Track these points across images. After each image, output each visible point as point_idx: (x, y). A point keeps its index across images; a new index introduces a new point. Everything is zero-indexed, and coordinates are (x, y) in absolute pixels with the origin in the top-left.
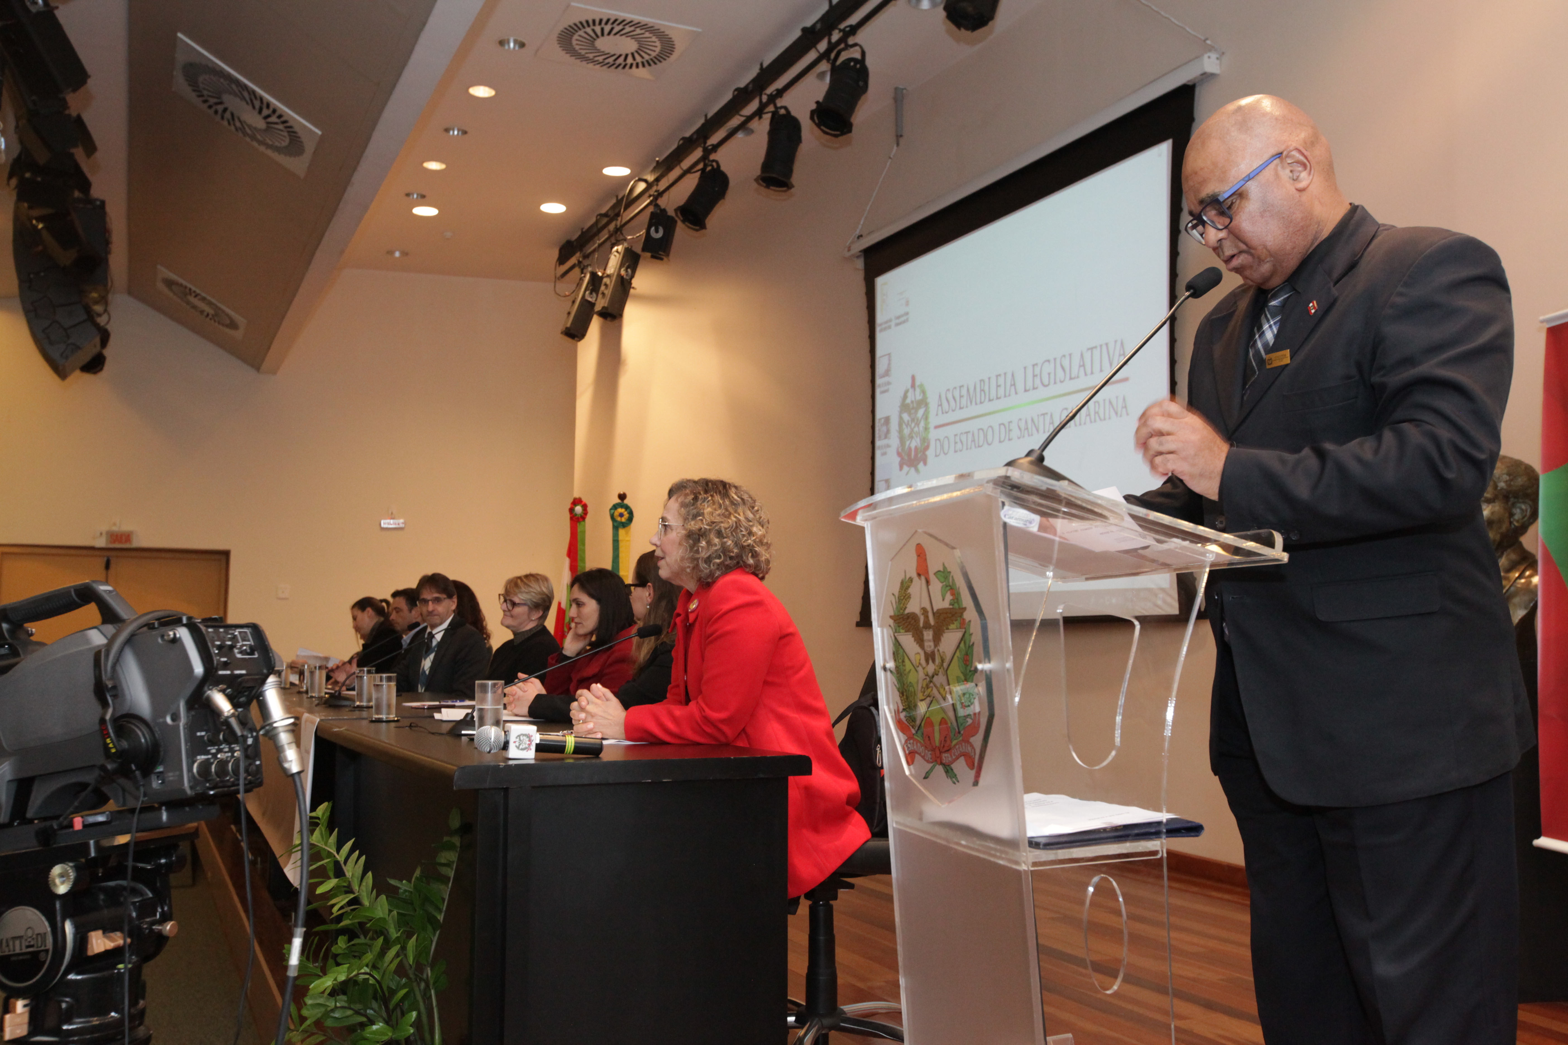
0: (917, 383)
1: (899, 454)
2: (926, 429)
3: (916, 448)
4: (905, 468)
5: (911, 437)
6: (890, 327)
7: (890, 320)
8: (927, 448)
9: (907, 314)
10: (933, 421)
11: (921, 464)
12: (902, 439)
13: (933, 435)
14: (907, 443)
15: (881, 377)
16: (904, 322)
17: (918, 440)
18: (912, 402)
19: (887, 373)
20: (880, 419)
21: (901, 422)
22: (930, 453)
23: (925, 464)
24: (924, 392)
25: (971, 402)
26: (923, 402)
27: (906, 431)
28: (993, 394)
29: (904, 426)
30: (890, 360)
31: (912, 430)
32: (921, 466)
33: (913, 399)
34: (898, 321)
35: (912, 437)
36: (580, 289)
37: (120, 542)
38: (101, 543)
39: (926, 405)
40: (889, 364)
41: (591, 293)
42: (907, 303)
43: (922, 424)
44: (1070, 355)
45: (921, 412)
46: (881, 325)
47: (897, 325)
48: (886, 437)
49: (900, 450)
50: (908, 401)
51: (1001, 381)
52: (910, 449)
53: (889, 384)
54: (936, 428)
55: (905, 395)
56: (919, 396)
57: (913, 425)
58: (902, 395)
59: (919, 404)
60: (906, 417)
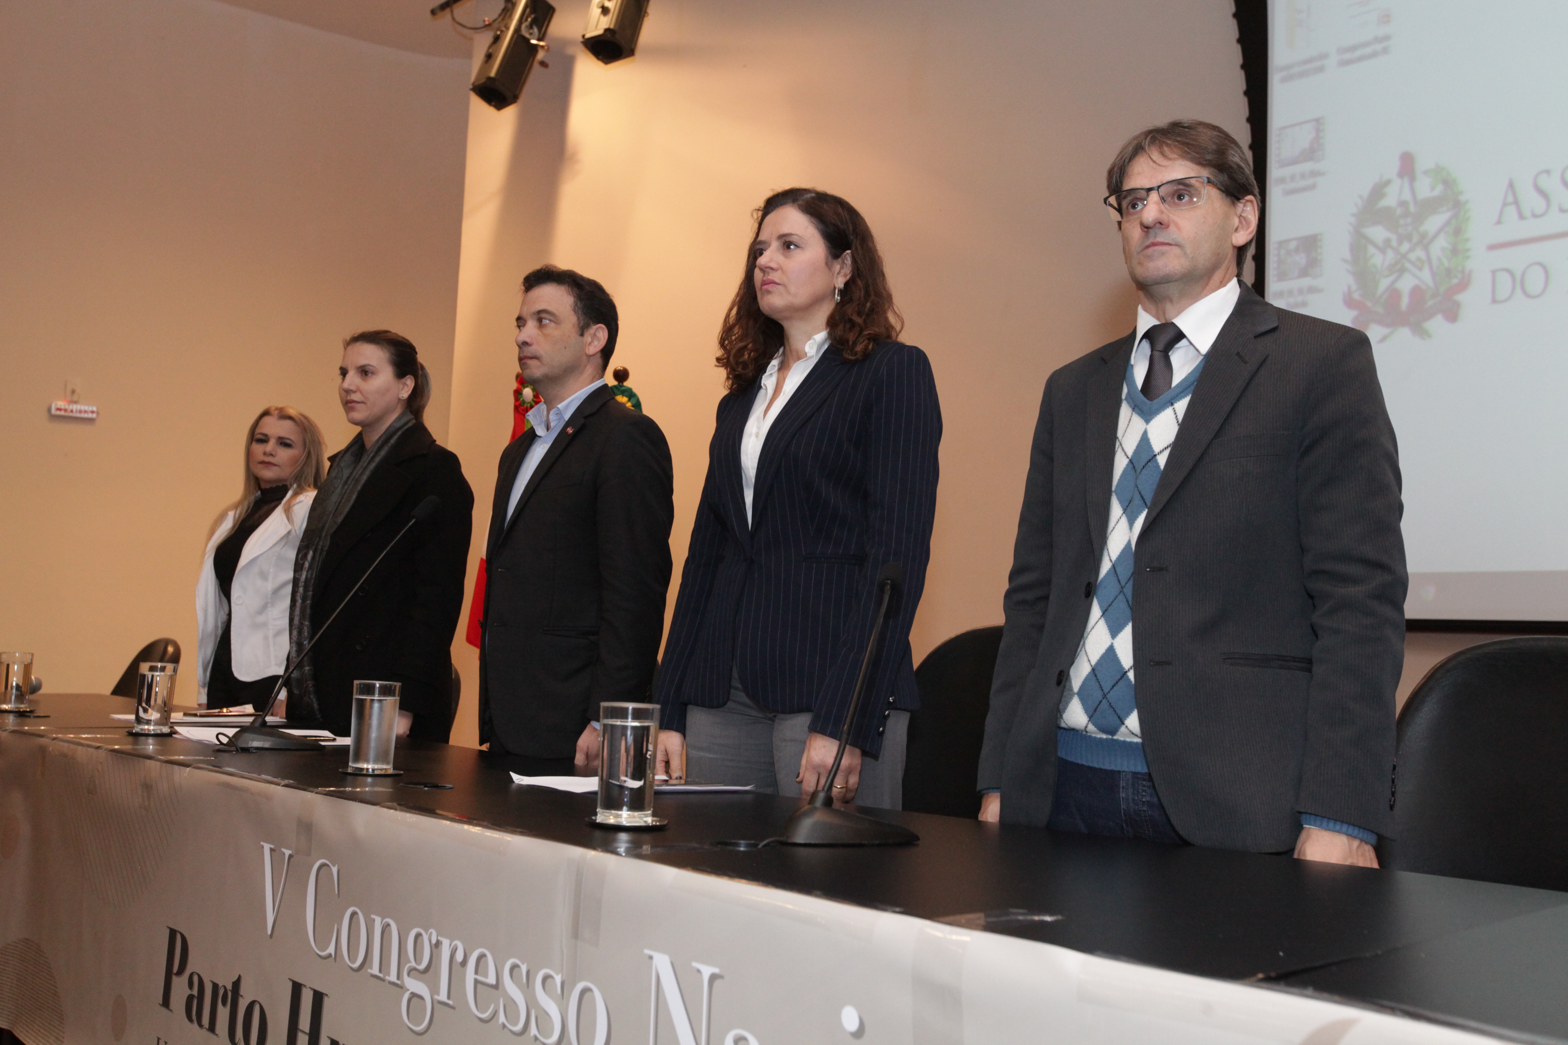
0: (1423, 163)
1: (1349, 303)
2: (1457, 252)
3: (1416, 291)
4: (1377, 329)
5: (1398, 269)
6: (1321, 69)
7: (1323, 56)
8: (1459, 288)
9: (1387, 38)
10: (1483, 234)
11: (1439, 319)
12: (1363, 275)
13: (1480, 263)
14: (1384, 284)
15: (1284, 164)
16: (1374, 55)
17: (1426, 275)
18: (1403, 204)
19: (1312, 152)
20: (1281, 244)
21: (1360, 243)
22: (1472, 297)
23: (1452, 318)
24: (1448, 183)
26: (1449, 201)
27: (1378, 260)
29: (1371, 250)
30: (1318, 131)
31: (1404, 256)
32: (1437, 324)
33: (1407, 196)
34: (1348, 56)
35: (1402, 271)
36: (511, 17)
39: (1458, 206)
41: (531, 27)
42: (1386, 18)
43: (1442, 243)
45: (1433, 223)
46: (1287, 67)
47: (1344, 63)
48: (1304, 273)
49: (1356, 296)
50: (1390, 200)
52: (1394, 294)
53: (1314, 174)
54: (1492, 247)
55: (1378, 191)
56: (1425, 188)
57: (1405, 247)
58: (1365, 193)
59: (1429, 207)
60: (1378, 233)
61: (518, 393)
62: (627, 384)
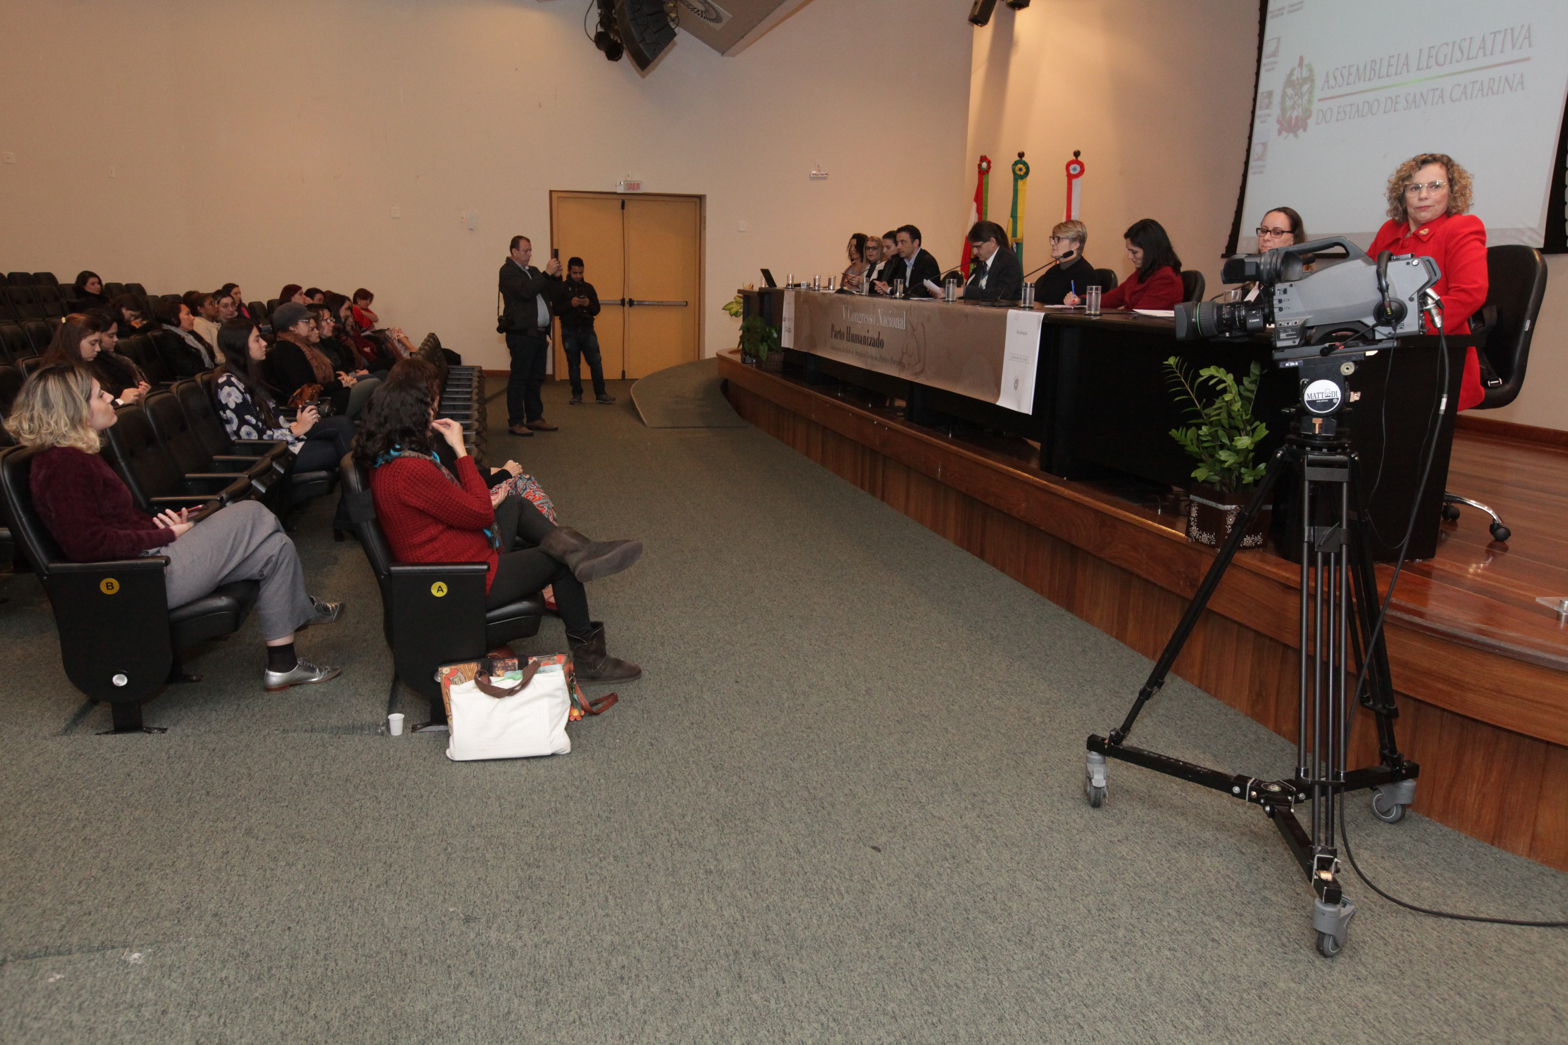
0: (1305, 62)
1: (1279, 122)
2: (1310, 101)
3: (1297, 118)
4: (1284, 134)
5: (1293, 108)
6: (1282, 14)
7: (1283, 8)
8: (1309, 117)
10: (1318, 94)
11: (1301, 130)
12: (1283, 110)
13: (1316, 106)
14: (1289, 113)
15: (1268, 57)
16: (1298, 10)
17: (1300, 110)
18: (1298, 79)
19: (1275, 54)
20: (1262, 93)
21: (1284, 95)
22: (1311, 122)
23: (1305, 130)
24: (1311, 71)
25: (1359, 79)
26: (1310, 79)
27: (1289, 103)
28: (1384, 71)
29: (1287, 99)
30: (1278, 43)
31: (1295, 102)
32: (1300, 132)
33: (1299, 76)
34: (1291, 9)
37: (633, 189)
38: (620, 190)
39: (1312, 81)
40: (1277, 47)
43: (1306, 97)
44: (1471, 39)
45: (1306, 88)
46: (1273, 12)
47: (1290, 12)
48: (1267, 108)
49: (1280, 119)
50: (1294, 78)
51: (1394, 61)
52: (1291, 117)
53: (1275, 63)
54: (1320, 100)
55: (1291, 74)
56: (1305, 73)
57: (1296, 98)
58: (1288, 73)
59: (1305, 80)
60: (1290, 91)
61: (980, 166)
62: (1024, 159)
